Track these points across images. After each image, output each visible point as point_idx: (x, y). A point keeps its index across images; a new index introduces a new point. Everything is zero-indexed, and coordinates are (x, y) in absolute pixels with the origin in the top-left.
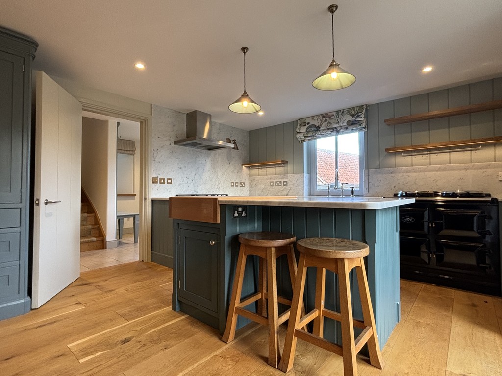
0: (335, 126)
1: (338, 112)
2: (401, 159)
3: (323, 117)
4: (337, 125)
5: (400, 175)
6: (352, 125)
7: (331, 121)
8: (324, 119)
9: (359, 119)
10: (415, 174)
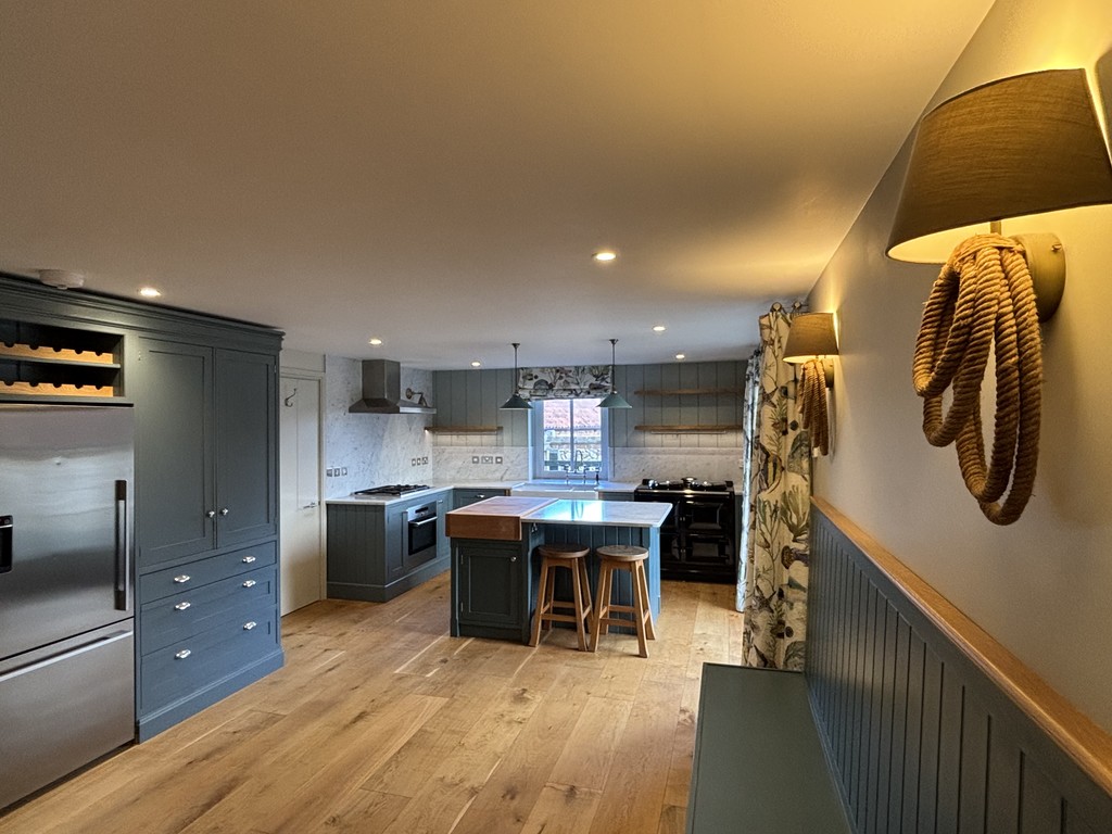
0: (573, 387)
1: (577, 368)
2: (650, 438)
3: (558, 371)
4: (576, 387)
5: (650, 456)
6: (594, 389)
7: (569, 380)
8: (558, 375)
9: (604, 383)
10: (665, 457)
